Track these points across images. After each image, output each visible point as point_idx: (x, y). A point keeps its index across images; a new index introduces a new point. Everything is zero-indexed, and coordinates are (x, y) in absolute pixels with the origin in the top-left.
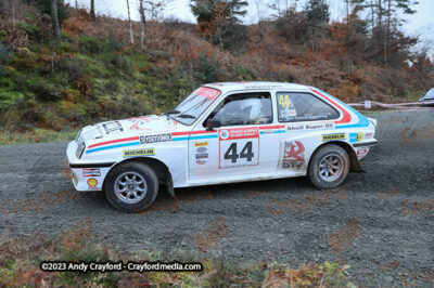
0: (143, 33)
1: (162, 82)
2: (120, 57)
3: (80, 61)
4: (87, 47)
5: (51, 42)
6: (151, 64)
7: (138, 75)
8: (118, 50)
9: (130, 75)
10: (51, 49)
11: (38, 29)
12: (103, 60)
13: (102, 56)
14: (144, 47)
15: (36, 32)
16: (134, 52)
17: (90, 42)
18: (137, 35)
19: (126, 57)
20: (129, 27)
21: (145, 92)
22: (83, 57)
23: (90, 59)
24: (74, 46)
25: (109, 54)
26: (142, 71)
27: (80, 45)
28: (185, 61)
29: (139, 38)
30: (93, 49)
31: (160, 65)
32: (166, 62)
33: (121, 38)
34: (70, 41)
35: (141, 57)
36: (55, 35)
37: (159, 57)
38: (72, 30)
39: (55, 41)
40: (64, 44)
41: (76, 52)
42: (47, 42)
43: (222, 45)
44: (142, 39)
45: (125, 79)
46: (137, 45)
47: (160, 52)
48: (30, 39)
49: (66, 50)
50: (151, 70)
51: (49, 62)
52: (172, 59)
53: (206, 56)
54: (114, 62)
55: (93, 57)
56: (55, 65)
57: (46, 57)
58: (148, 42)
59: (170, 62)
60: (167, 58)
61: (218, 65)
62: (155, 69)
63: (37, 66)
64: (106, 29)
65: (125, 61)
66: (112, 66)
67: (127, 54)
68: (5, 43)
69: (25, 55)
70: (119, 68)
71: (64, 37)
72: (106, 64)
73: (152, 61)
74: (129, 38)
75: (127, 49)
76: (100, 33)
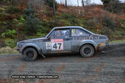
0: (83, 10)
1: (91, 27)
2: (75, 19)
3: (62, 22)
4: (64, 17)
5: (53, 16)
8: (74, 17)
10: (53, 18)
11: (49, 13)
12: (70, 21)
13: (69, 20)
14: (84, 15)
16: (80, 17)
17: (65, 15)
18: (81, 11)
19: (77, 19)
20: (78, 9)
22: (63, 20)
23: (65, 21)
25: (71, 19)
26: (83, 24)
27: (62, 16)
28: (99, 19)
29: (82, 12)
30: (66, 18)
31: (90, 21)
32: (92, 20)
33: (75, 13)
34: (59, 16)
35: (83, 19)
36: (54, 14)
37: (89, 18)
38: (59, 12)
39: (54, 16)
41: (61, 19)
42: (52, 16)
43: (113, 11)
44: (83, 13)
46: (81, 15)
47: (89, 16)
48: (47, 16)
49: (58, 18)
50: (86, 23)
51: (52, 23)
52: (94, 19)
53: (107, 16)
54: (73, 21)
55: (66, 20)
56: (54, 24)
57: (51, 21)
58: (85, 13)
59: (93, 20)
60: (92, 18)
61: (112, 19)
62: (88, 22)
63: (49, 25)
64: (71, 10)
65: (77, 21)
66: (73, 23)
67: (78, 18)
68: (39, 18)
69: (45, 21)
70: (75, 23)
71: (57, 14)
72: (71, 22)
73: (87, 20)
74: (78, 12)
75: (77, 16)
76: (68, 12)
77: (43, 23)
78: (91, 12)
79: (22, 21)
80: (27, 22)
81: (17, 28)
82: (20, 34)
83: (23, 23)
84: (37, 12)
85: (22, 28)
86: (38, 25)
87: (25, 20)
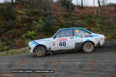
0: (99, 10)
1: (107, 27)
2: (92, 19)
3: (79, 22)
4: (80, 18)
5: (69, 17)
6: (103, 21)
7: (98, 25)
8: (91, 17)
9: (95, 25)
10: (69, 19)
13: (86, 20)
14: (100, 15)
15: (65, 15)
16: (97, 17)
17: (81, 16)
18: (97, 11)
20: (94, 9)
21: (101, 31)
23: (81, 21)
24: (76, 18)
25: (88, 19)
26: (100, 23)
27: (78, 17)
30: (83, 18)
31: (106, 21)
32: (108, 19)
33: (92, 13)
34: (75, 16)
35: (99, 19)
36: (70, 15)
37: (105, 18)
38: (76, 13)
39: (71, 17)
40: (73, 17)
41: (77, 19)
42: (68, 17)
44: (99, 13)
45: (94, 27)
46: (98, 15)
47: (106, 16)
48: (63, 17)
49: (74, 19)
50: (103, 23)
51: (69, 24)
54: (89, 21)
55: (83, 20)
56: (71, 24)
57: (68, 22)
58: (102, 13)
60: (109, 18)
62: (104, 22)
63: (66, 25)
64: (87, 11)
65: (94, 21)
66: (89, 23)
67: (94, 18)
68: (57, 19)
69: (62, 22)
70: (91, 23)
71: (73, 15)
72: (87, 22)
73: (103, 20)
74: (94, 13)
75: (94, 16)
76: (85, 12)
77: (60, 24)
78: (108, 12)
79: (40, 23)
80: (45, 23)
81: (37, 29)
82: (39, 34)
83: (41, 24)
84: (54, 14)
85: (40, 29)
86: (55, 26)
87: (43, 21)
